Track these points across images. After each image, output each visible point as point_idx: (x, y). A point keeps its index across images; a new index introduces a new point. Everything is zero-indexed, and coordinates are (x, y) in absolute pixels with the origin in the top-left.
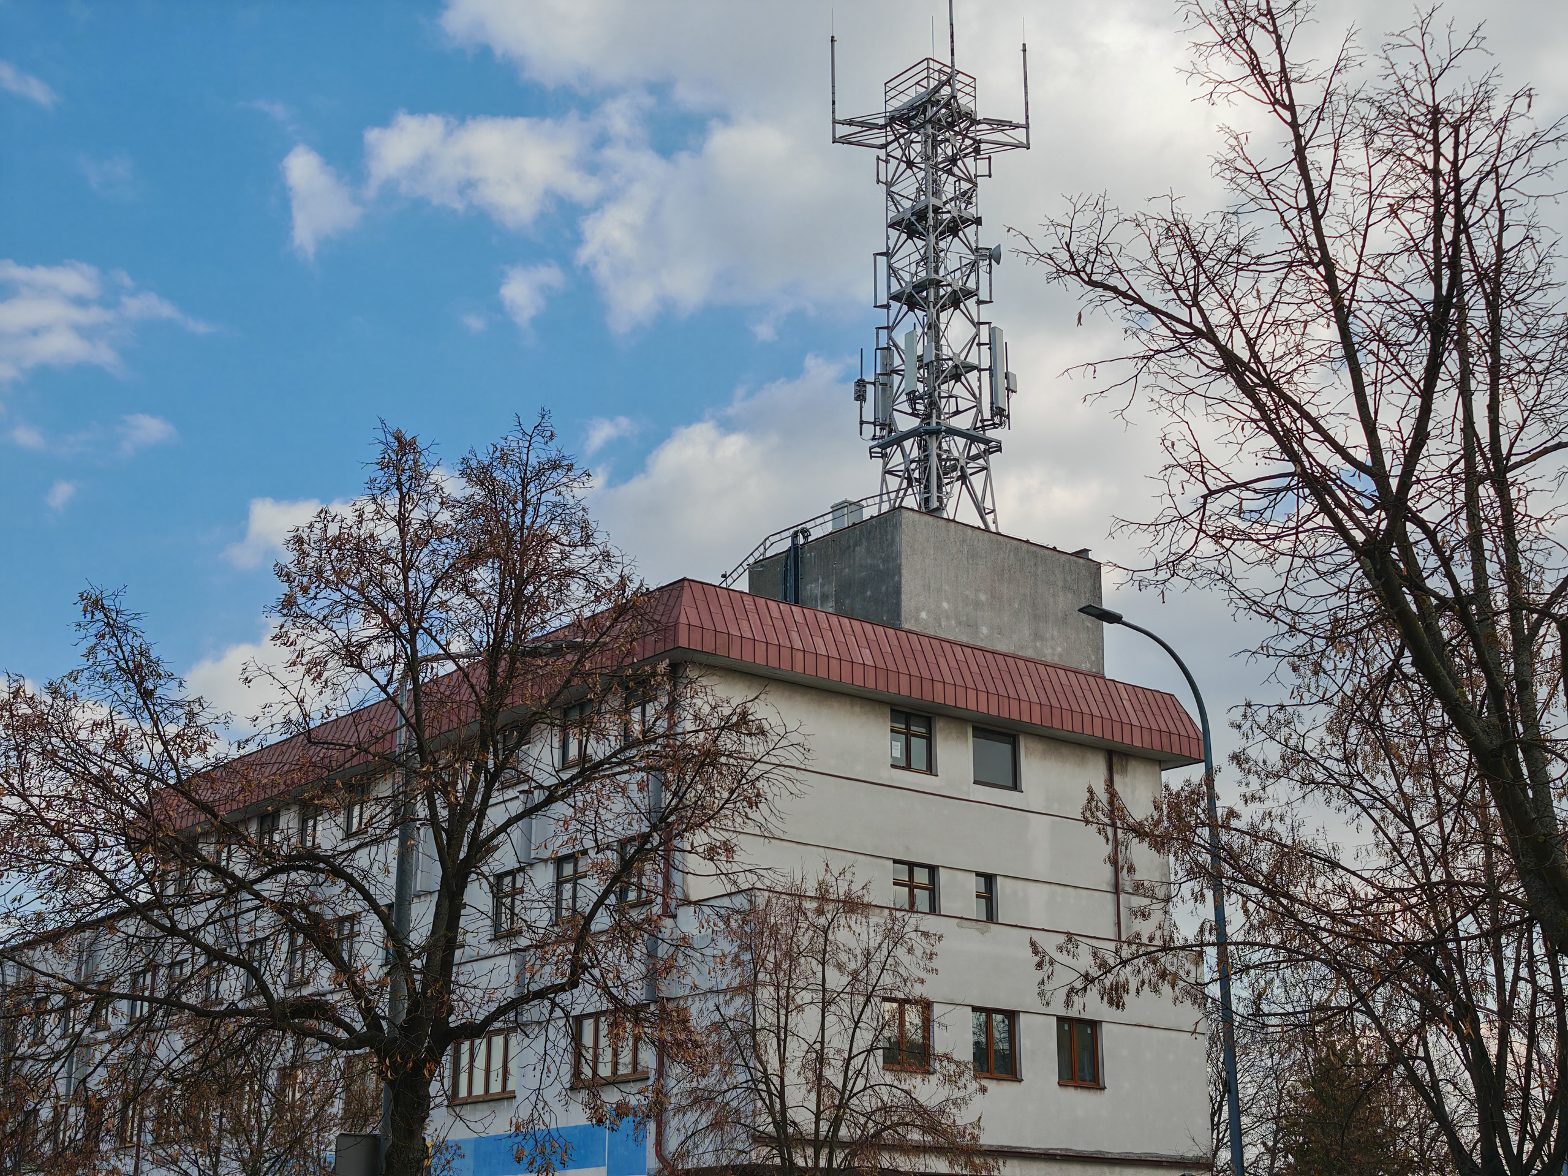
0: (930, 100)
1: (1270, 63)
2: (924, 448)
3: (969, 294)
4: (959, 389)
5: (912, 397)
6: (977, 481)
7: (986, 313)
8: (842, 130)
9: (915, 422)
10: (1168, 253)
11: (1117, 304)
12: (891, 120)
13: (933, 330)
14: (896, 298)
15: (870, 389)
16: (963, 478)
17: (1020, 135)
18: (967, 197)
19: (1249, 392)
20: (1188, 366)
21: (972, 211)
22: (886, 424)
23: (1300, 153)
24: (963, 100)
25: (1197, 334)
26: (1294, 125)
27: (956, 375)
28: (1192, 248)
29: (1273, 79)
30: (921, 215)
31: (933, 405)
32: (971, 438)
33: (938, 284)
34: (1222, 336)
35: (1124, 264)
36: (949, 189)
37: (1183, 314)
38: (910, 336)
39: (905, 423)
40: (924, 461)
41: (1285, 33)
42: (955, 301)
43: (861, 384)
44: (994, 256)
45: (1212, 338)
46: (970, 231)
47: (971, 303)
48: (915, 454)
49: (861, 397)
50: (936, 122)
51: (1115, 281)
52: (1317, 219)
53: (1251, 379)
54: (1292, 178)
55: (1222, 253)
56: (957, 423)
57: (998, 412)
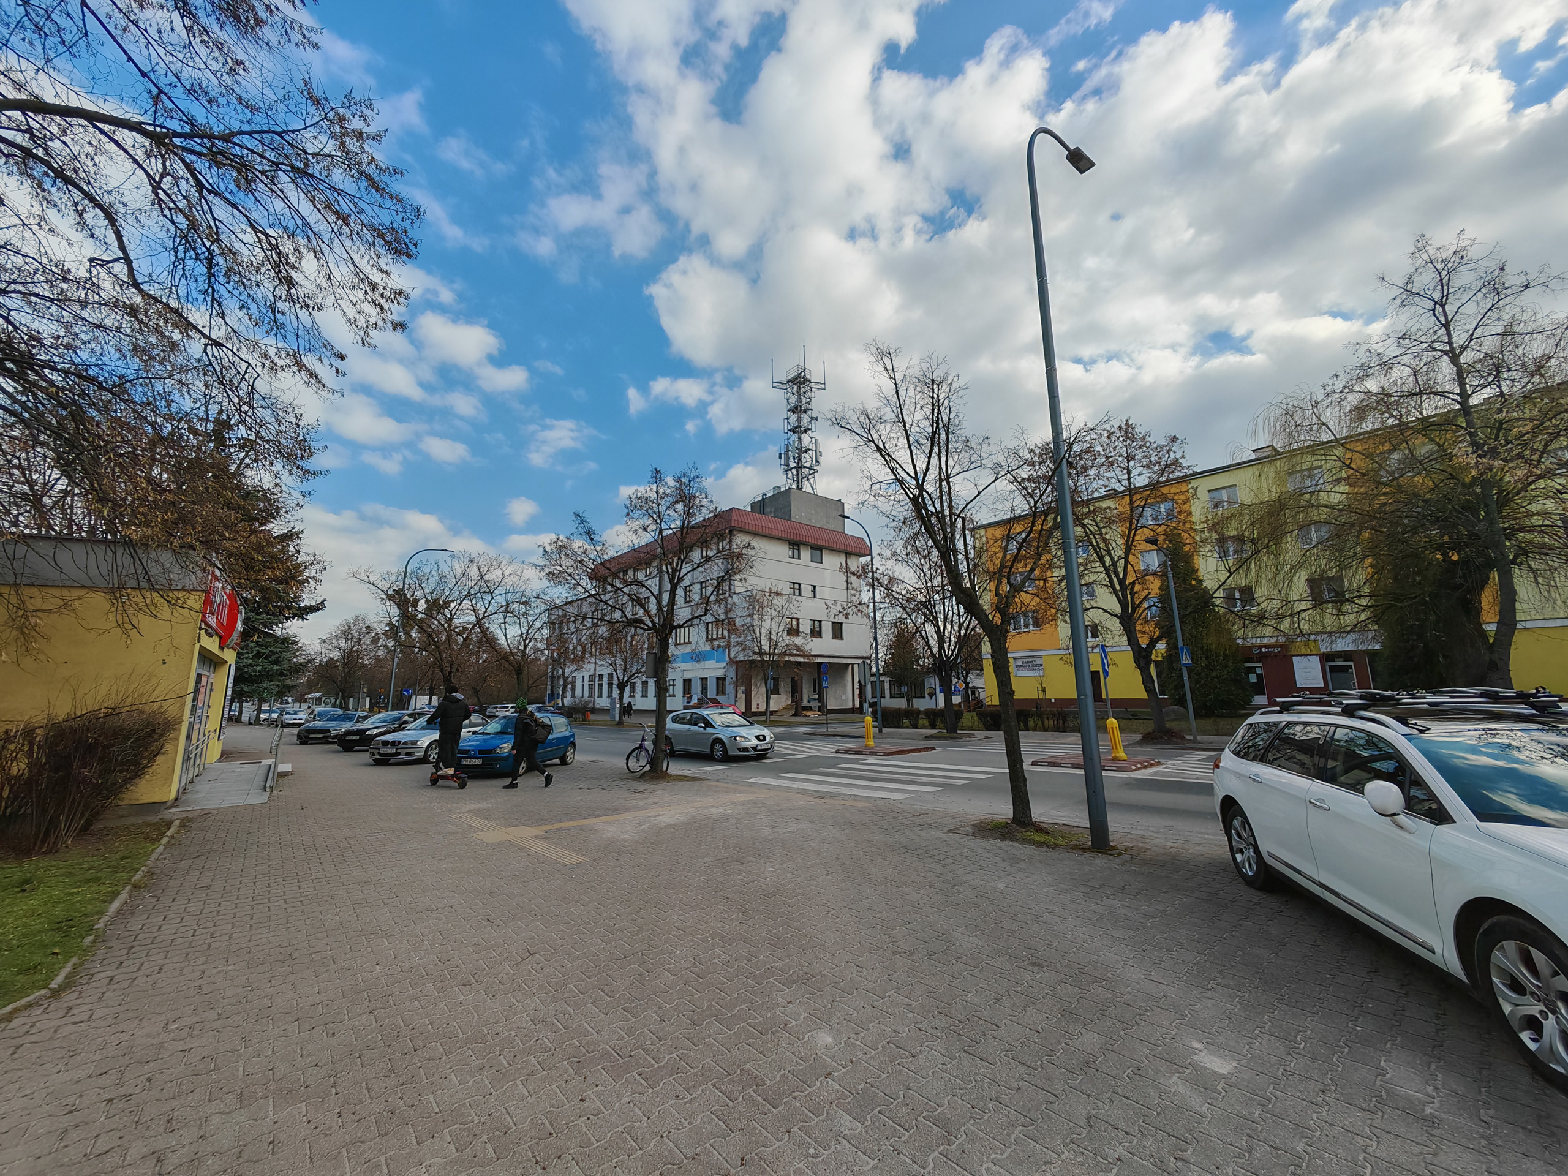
0: (799, 376)
1: (890, 367)
2: (797, 472)
4: (807, 455)
5: (794, 458)
6: (812, 480)
8: (775, 385)
9: (795, 465)
11: (848, 432)
12: (788, 382)
13: (800, 439)
14: (790, 430)
15: (783, 456)
16: (808, 480)
17: (823, 386)
18: (808, 403)
19: (883, 457)
20: (868, 449)
21: (810, 407)
22: (788, 465)
23: (897, 392)
24: (807, 376)
25: (870, 441)
26: (896, 384)
27: (806, 452)
28: (869, 419)
29: (890, 371)
30: (796, 408)
31: (800, 460)
32: (810, 469)
33: (801, 427)
35: (850, 422)
36: (804, 401)
37: (866, 436)
38: (794, 441)
39: (792, 465)
40: (797, 475)
41: (893, 359)
42: (805, 431)
43: (780, 454)
44: (816, 419)
45: (874, 442)
46: (810, 412)
47: (810, 432)
48: (795, 473)
49: (780, 458)
50: (800, 383)
51: (848, 426)
52: (901, 410)
53: (883, 453)
54: (895, 399)
55: (876, 419)
56: (806, 465)
57: (817, 462)
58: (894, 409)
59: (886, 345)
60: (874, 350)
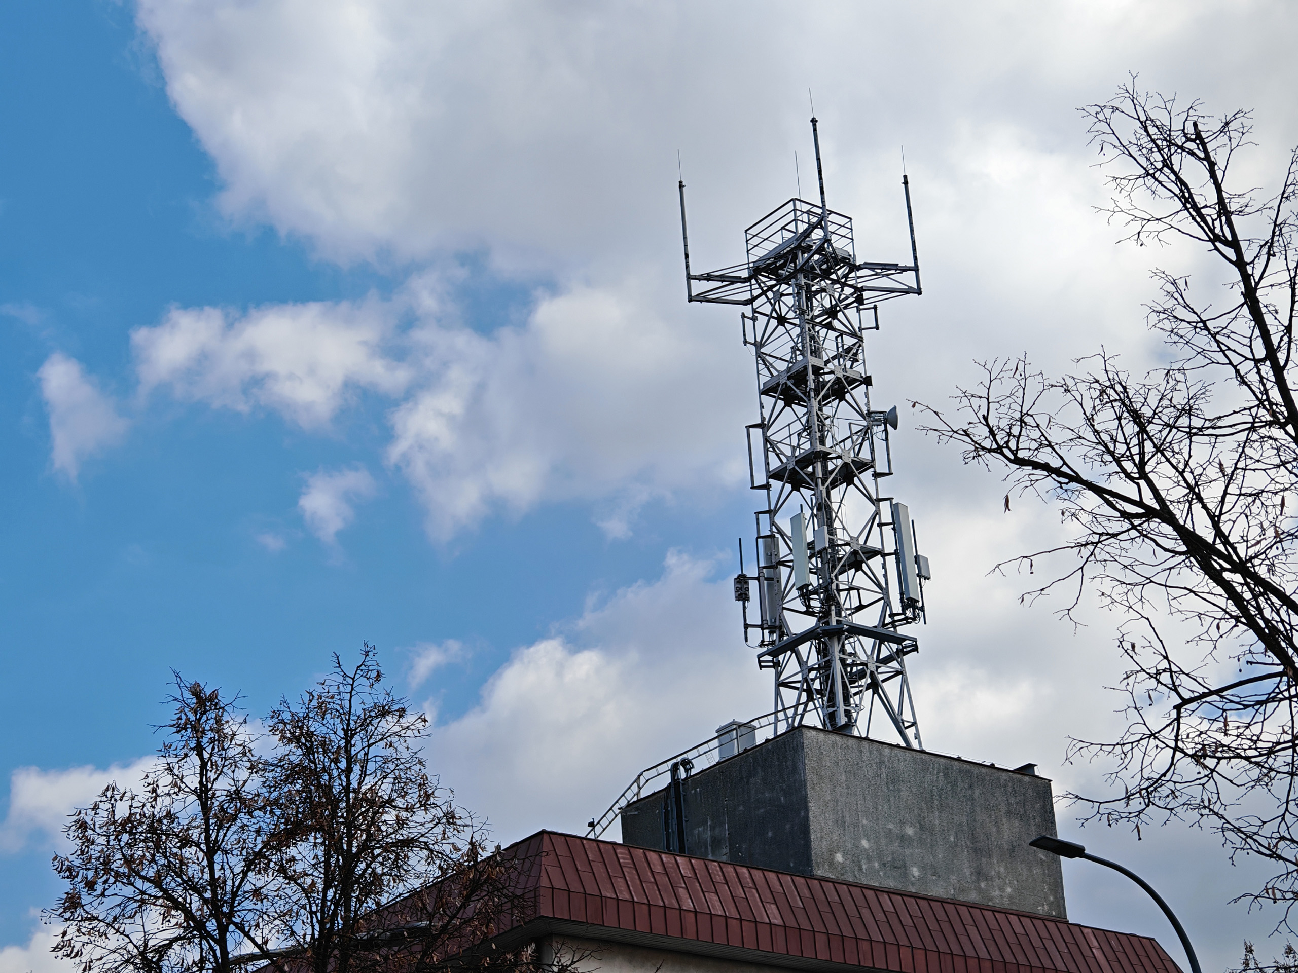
0: (800, 244)
1: (1205, 195)
2: (823, 651)
3: (863, 466)
7: (885, 488)
10: (1106, 419)
12: (756, 272)
13: (824, 512)
14: (777, 475)
16: (875, 686)
18: (851, 354)
19: (1216, 576)
21: (859, 369)
23: (1250, 296)
24: (839, 243)
25: (1150, 513)
26: (1240, 264)
28: (1136, 416)
29: (1211, 213)
30: (799, 377)
31: (830, 600)
33: (824, 457)
34: (1179, 512)
36: (830, 346)
38: (796, 521)
40: (825, 668)
42: (847, 475)
43: (742, 581)
44: (890, 419)
45: (1167, 516)
47: (867, 476)
48: (813, 660)
49: (742, 595)
50: (808, 271)
52: (1278, 371)
53: (1217, 563)
57: (909, 603)
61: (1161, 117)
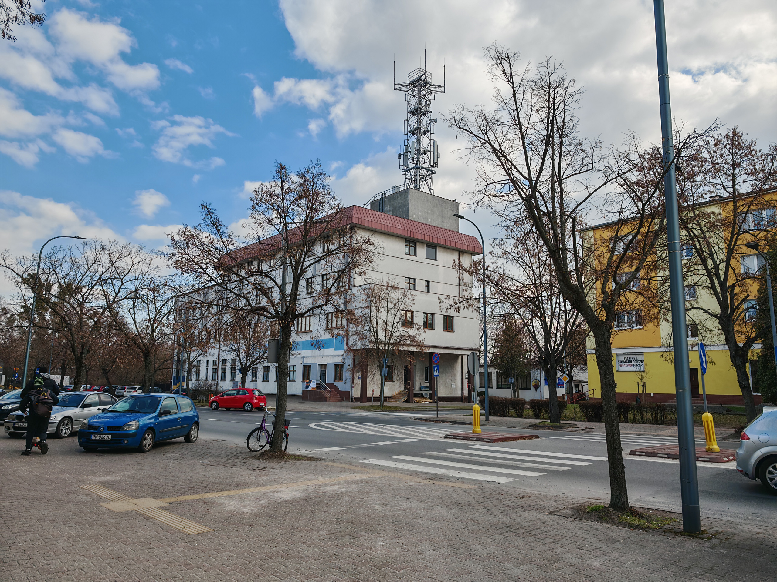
0: (420, 79)
1: (508, 71)
2: (416, 172)
3: (428, 131)
4: (425, 157)
5: (413, 159)
6: (429, 181)
7: (433, 137)
8: (396, 87)
9: (414, 165)
10: (480, 121)
11: (466, 133)
12: (409, 84)
13: (419, 141)
14: (410, 132)
15: (402, 156)
16: (425, 180)
17: (443, 89)
18: (428, 105)
19: (498, 158)
20: (484, 151)
21: (430, 109)
22: (407, 166)
23: (514, 95)
24: (428, 79)
25: (486, 142)
26: (513, 88)
27: (425, 153)
28: (486, 120)
29: (508, 75)
30: (416, 110)
31: (418, 161)
32: (428, 170)
33: (420, 128)
34: (492, 143)
35: (469, 123)
36: (424, 103)
37: (483, 137)
38: (413, 142)
39: (411, 165)
40: (416, 176)
41: (512, 62)
42: (425, 133)
43: (400, 155)
44: (435, 121)
45: (490, 144)
46: (429, 114)
47: (429, 134)
48: (413, 174)
49: (400, 158)
50: (421, 85)
51: (466, 128)
52: (518, 113)
53: (500, 154)
54: (512, 102)
55: (493, 121)
56: (424, 166)
57: (435, 163)
58: (511, 111)
59: (505, 49)
60: (493, 53)
61: (501, 51)
